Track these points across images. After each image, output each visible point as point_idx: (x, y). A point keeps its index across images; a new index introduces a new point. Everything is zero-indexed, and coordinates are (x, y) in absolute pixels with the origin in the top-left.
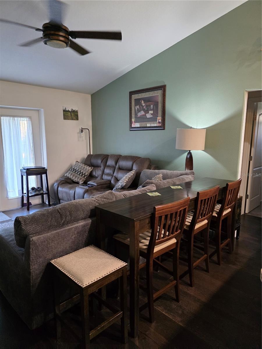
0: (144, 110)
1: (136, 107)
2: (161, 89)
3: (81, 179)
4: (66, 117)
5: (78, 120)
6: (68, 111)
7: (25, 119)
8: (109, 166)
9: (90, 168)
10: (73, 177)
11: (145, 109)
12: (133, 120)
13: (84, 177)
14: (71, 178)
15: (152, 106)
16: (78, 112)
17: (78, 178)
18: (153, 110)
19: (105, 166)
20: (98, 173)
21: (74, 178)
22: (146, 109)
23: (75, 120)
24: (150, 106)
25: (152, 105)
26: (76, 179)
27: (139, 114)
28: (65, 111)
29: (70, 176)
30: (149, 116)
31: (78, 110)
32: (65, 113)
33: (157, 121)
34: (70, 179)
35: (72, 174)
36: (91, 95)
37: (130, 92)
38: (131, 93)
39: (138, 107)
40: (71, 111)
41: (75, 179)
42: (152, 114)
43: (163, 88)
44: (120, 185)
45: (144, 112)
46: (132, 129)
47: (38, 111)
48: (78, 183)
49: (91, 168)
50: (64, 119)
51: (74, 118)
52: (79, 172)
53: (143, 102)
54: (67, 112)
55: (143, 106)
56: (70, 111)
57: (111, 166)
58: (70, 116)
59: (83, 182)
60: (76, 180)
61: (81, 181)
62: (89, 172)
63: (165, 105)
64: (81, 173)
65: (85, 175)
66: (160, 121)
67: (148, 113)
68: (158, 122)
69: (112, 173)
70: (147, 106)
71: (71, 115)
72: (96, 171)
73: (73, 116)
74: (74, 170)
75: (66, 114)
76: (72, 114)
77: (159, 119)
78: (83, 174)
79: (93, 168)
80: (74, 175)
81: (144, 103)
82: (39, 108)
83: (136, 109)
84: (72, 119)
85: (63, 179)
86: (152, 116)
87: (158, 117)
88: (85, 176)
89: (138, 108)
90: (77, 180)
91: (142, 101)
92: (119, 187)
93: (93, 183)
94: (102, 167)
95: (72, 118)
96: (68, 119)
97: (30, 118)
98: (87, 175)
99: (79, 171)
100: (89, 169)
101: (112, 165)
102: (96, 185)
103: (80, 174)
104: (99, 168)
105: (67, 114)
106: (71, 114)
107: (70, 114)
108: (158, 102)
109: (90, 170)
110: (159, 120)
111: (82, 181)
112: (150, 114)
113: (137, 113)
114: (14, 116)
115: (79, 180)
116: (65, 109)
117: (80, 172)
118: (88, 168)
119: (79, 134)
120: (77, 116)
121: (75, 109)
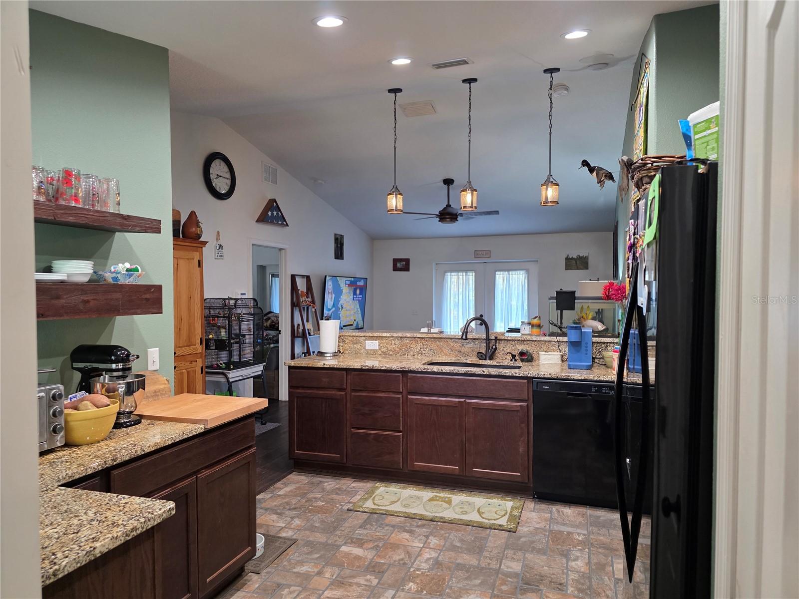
4: (569, 267)
5: (588, 269)
6: (572, 258)
7: (521, 272)
16: (588, 259)
23: (582, 269)
28: (567, 259)
31: (588, 256)
32: (567, 261)
40: (576, 258)
47: (537, 261)
50: (566, 269)
51: (582, 267)
54: (570, 260)
56: (574, 258)
58: (575, 264)
73: (580, 265)
75: (569, 263)
76: (578, 262)
84: (578, 269)
95: (577, 267)
96: (573, 269)
97: (527, 271)
105: (571, 262)
106: (576, 262)
114: (509, 270)
116: (567, 257)
120: (587, 263)
121: (583, 254)
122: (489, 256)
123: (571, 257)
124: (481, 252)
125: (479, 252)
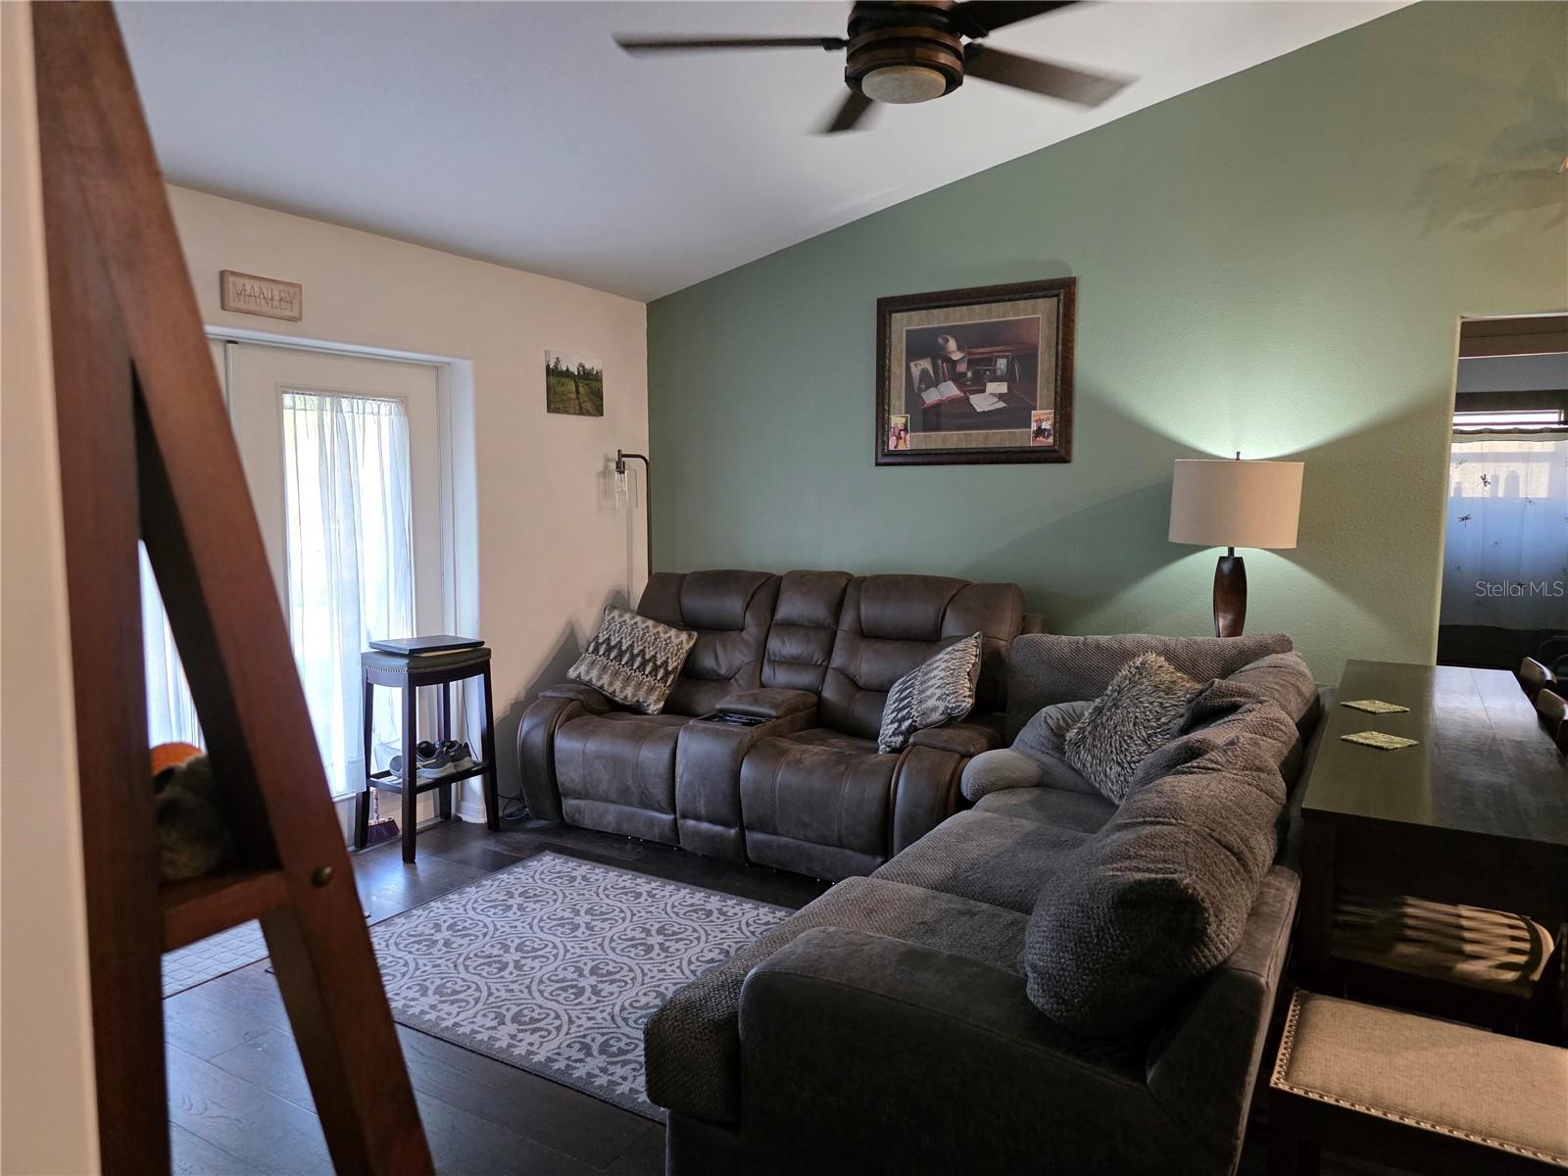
0: (958, 379)
1: (912, 365)
2: (1055, 292)
3: (652, 689)
4: (556, 403)
5: (602, 415)
6: (567, 374)
7: (385, 408)
8: (790, 626)
9: (684, 636)
10: (611, 684)
11: (965, 374)
12: (897, 420)
13: (664, 679)
14: (602, 687)
15: (1002, 364)
16: (601, 381)
17: (640, 685)
18: (1008, 377)
19: (771, 624)
20: (729, 657)
21: (618, 685)
22: (969, 374)
23: (591, 415)
24: (990, 361)
25: (1003, 357)
26: (629, 691)
27: (931, 397)
28: (553, 373)
29: (599, 678)
30: (982, 403)
31: (601, 372)
32: (554, 380)
33: (1030, 427)
34: (598, 692)
35: (605, 668)
36: (647, 305)
37: (879, 300)
38: (887, 307)
39: (925, 364)
40: (576, 373)
41: (623, 689)
42: (1001, 397)
43: (1062, 291)
44: (935, 709)
45: (960, 389)
46: (888, 458)
47: (436, 368)
48: (637, 709)
49: (690, 635)
50: (549, 410)
51: (589, 406)
52: (639, 659)
53: (952, 344)
54: (563, 380)
55: (954, 363)
56: (572, 373)
57: (806, 623)
58: (573, 396)
59: (661, 705)
60: (625, 693)
61: (653, 698)
62: (683, 654)
63: (1072, 360)
64: (649, 660)
65: (666, 670)
66: (1046, 425)
67: (984, 391)
68: (1034, 427)
69: (818, 657)
70: (971, 363)
71: (578, 392)
72: (720, 650)
73: (585, 399)
74: (609, 649)
75: (559, 389)
76: (581, 389)
77: (1043, 417)
78: (660, 667)
79: (695, 635)
80: (616, 674)
81: (960, 348)
82: (448, 356)
83: (916, 371)
84: (582, 412)
85: (571, 695)
86: (1002, 405)
87: (1035, 409)
88: (667, 674)
89: (924, 372)
90: (634, 696)
91: (947, 341)
92: (929, 721)
93: (750, 704)
94: (752, 632)
95: (580, 404)
96: (567, 413)
97: (403, 400)
98: (677, 668)
99: (636, 652)
100: (678, 643)
101: (809, 620)
102: (773, 713)
103: (644, 664)
104: (734, 633)
105: (563, 385)
106: (577, 387)
107: (574, 388)
108: (1036, 349)
109: (687, 647)
110: (1040, 421)
111: (657, 701)
112: (994, 395)
113: (920, 391)
114: (336, 392)
115: (641, 695)
116: (556, 366)
117: (643, 658)
118: (677, 637)
119: (602, 481)
120: (598, 395)
121: (592, 364)
122: (295, 314)
123: (564, 369)
124: (257, 285)
125: (248, 283)
